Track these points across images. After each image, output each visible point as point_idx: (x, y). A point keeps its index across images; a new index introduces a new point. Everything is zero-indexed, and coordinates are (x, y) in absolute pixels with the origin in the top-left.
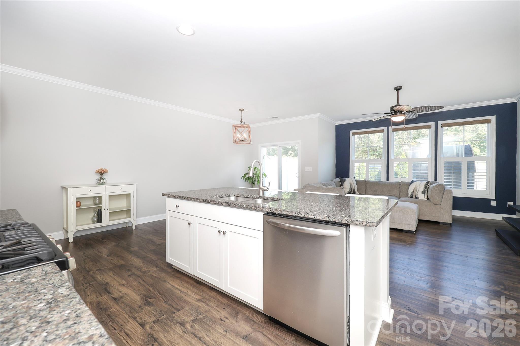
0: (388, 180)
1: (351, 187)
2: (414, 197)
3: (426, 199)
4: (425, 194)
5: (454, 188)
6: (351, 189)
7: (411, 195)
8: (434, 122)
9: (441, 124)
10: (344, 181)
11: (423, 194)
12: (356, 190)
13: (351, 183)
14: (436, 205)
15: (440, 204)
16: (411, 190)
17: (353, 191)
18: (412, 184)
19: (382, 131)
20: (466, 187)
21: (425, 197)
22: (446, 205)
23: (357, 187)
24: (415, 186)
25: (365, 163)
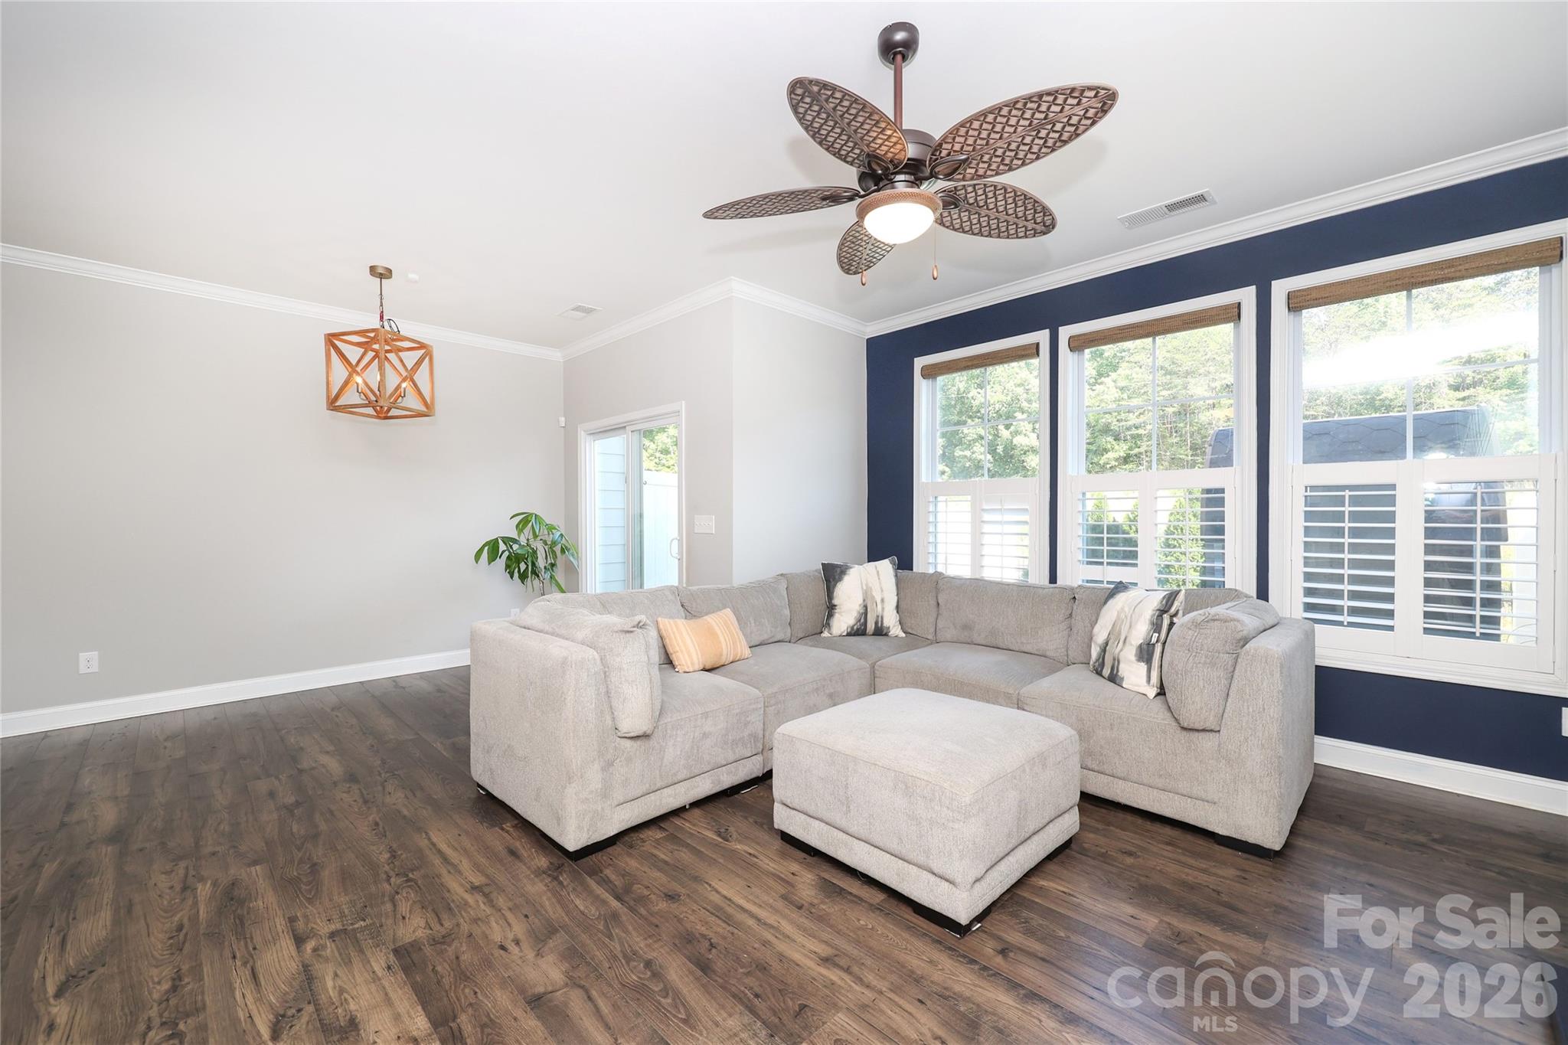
0: (1053, 579)
1: (866, 607)
2: (1106, 672)
3: (1152, 692)
4: (1149, 661)
5: (1351, 624)
6: (866, 614)
7: (1097, 660)
8: (1253, 289)
9: (1289, 293)
10: (837, 577)
11: (1143, 664)
12: (891, 620)
13: (871, 589)
14: (1196, 734)
15: (1213, 727)
16: (1100, 634)
17: (876, 623)
18: (1111, 602)
19: (1034, 351)
20: (1420, 622)
21: (1152, 682)
22: (1246, 739)
23: (897, 607)
24: (1115, 614)
25: (969, 498)
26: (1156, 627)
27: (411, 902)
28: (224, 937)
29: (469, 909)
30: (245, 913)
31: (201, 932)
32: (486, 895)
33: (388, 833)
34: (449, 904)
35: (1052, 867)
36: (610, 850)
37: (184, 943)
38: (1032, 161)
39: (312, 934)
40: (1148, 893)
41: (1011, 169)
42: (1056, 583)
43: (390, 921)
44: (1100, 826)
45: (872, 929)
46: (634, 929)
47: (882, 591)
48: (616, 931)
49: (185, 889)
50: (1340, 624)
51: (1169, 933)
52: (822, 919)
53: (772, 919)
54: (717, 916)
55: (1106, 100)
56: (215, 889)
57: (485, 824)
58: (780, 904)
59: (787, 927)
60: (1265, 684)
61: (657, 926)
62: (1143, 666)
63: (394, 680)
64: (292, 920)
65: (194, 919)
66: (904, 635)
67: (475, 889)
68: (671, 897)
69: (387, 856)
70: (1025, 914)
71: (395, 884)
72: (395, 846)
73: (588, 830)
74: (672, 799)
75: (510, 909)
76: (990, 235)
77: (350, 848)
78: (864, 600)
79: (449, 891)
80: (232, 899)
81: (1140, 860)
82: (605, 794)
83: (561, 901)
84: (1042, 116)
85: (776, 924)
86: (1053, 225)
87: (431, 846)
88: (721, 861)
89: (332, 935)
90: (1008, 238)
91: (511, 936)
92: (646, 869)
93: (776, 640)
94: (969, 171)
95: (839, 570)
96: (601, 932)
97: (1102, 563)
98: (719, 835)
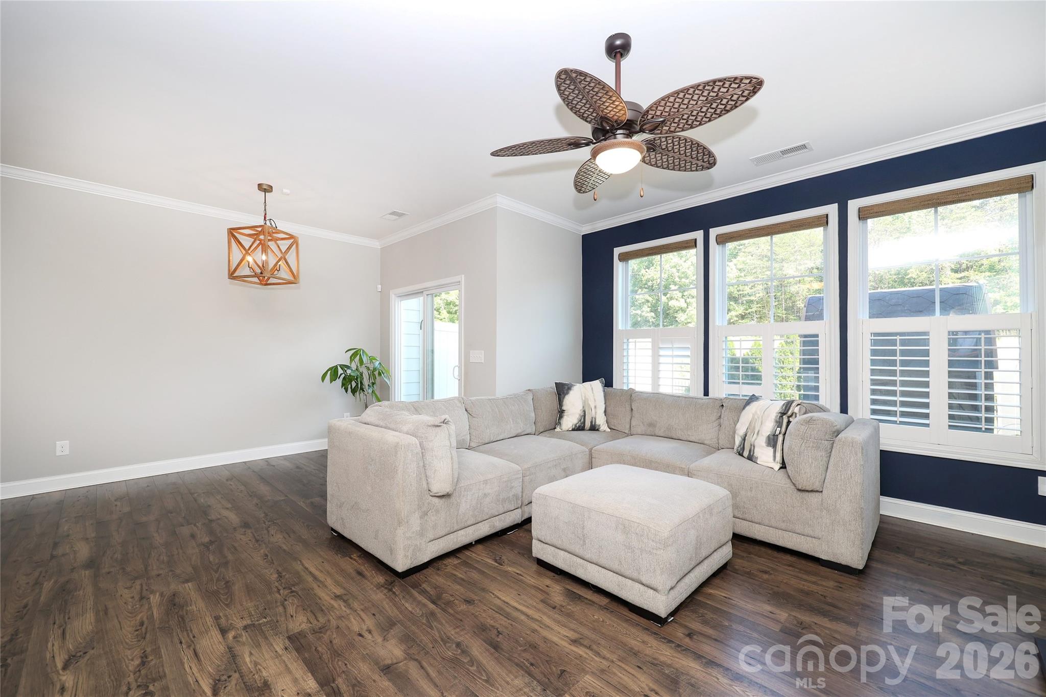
0: (706, 393)
1: (584, 411)
2: (746, 454)
3: (777, 466)
4: (774, 446)
5: (901, 423)
6: (585, 416)
7: (740, 446)
8: (836, 206)
9: (859, 208)
10: (565, 392)
11: (771, 448)
12: (601, 421)
13: (588, 399)
14: (807, 494)
15: (818, 489)
16: (741, 430)
17: (591, 422)
18: (748, 408)
19: (693, 244)
20: (946, 422)
21: (776, 460)
22: (840, 497)
23: (605, 412)
24: (751, 416)
25: (650, 340)
26: (779, 423)
27: (295, 606)
28: (173, 630)
29: (335, 611)
30: (185, 614)
31: (157, 626)
32: (345, 601)
33: (274, 562)
34: (321, 608)
35: (717, 581)
36: (425, 571)
37: (146, 633)
38: (706, 122)
39: (232, 627)
40: (780, 597)
41: (692, 127)
42: (708, 396)
43: (283, 619)
44: (745, 555)
45: (603, 621)
46: (446, 622)
47: (595, 401)
48: (434, 624)
49: (142, 598)
50: (895, 422)
51: (795, 622)
52: (569, 615)
53: (536, 616)
54: (500, 614)
55: (756, 85)
56: (162, 598)
57: (339, 555)
58: (541, 606)
59: (547, 621)
60: (851, 460)
61: (461, 620)
62: (771, 450)
63: (266, 460)
64: (217, 618)
65: (151, 618)
66: (609, 430)
67: (337, 597)
68: (468, 602)
69: (276, 576)
70: (701, 611)
71: (283, 594)
72: (280, 569)
73: (411, 558)
74: (464, 537)
75: (362, 610)
76: (674, 169)
77: (250, 571)
78: (583, 407)
79: (320, 599)
80: (175, 605)
81: (773, 576)
82: (421, 534)
83: (395, 605)
84: (715, 94)
85: (539, 619)
86: (715, 164)
87: (305, 570)
88: (499, 578)
89: (245, 628)
90: (685, 171)
91: (365, 628)
92: (450, 584)
93: (526, 433)
94: (664, 128)
95: (566, 387)
96: (425, 625)
97: (739, 383)
98: (496, 561)
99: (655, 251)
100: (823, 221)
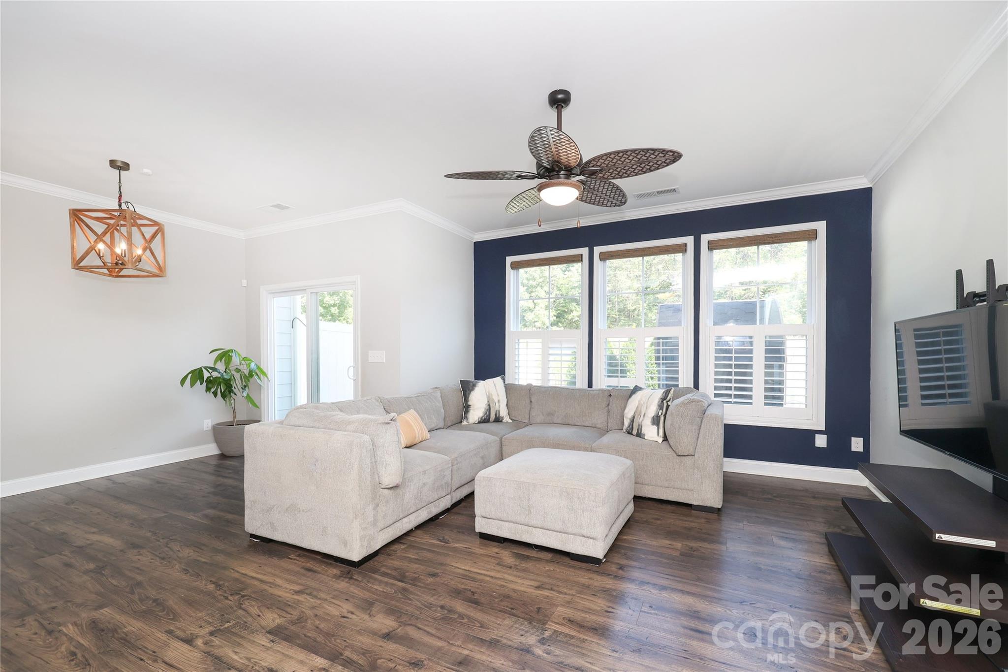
0: (590, 385)
2: (635, 432)
3: (660, 440)
4: (658, 425)
5: (735, 403)
6: (490, 409)
7: (629, 426)
8: (692, 237)
9: (709, 241)
10: (471, 388)
11: (655, 426)
12: (504, 413)
13: (492, 395)
14: (684, 457)
15: (692, 454)
16: (629, 413)
17: (496, 415)
18: (634, 396)
19: (579, 259)
20: (763, 400)
21: (660, 435)
22: (707, 457)
23: (507, 405)
24: (637, 403)
25: (541, 340)
26: (661, 407)
27: (257, 607)
28: (121, 651)
29: (304, 603)
30: (124, 635)
32: (309, 594)
33: (200, 574)
34: (287, 604)
35: (626, 530)
36: (376, 558)
37: (87, 661)
38: (633, 176)
39: (194, 636)
40: (672, 534)
41: (621, 177)
42: (592, 387)
43: (250, 619)
44: (639, 509)
45: (553, 570)
46: (422, 593)
47: (498, 395)
48: (411, 596)
49: (50, 632)
50: (730, 402)
52: (525, 570)
53: (498, 575)
54: (466, 579)
55: (676, 157)
57: (274, 558)
58: (498, 568)
59: (510, 578)
60: (715, 431)
61: (435, 590)
62: (655, 427)
63: (108, 478)
64: (170, 632)
65: (81, 646)
66: (511, 421)
67: (298, 592)
68: (434, 575)
69: (213, 586)
70: (624, 551)
71: (235, 600)
72: (214, 580)
73: (367, 547)
74: (408, 524)
75: (333, 598)
76: (594, 204)
77: (176, 586)
78: (488, 402)
79: (280, 597)
80: (103, 630)
81: (664, 521)
82: (375, 523)
83: (363, 588)
84: (646, 158)
85: (502, 577)
86: (625, 203)
87: (244, 576)
88: (450, 553)
89: (212, 634)
91: (345, 611)
92: (408, 565)
93: (437, 428)
94: (600, 175)
95: (471, 384)
96: (402, 598)
97: (618, 376)
98: (441, 541)
99: (545, 262)
100: (682, 249)
